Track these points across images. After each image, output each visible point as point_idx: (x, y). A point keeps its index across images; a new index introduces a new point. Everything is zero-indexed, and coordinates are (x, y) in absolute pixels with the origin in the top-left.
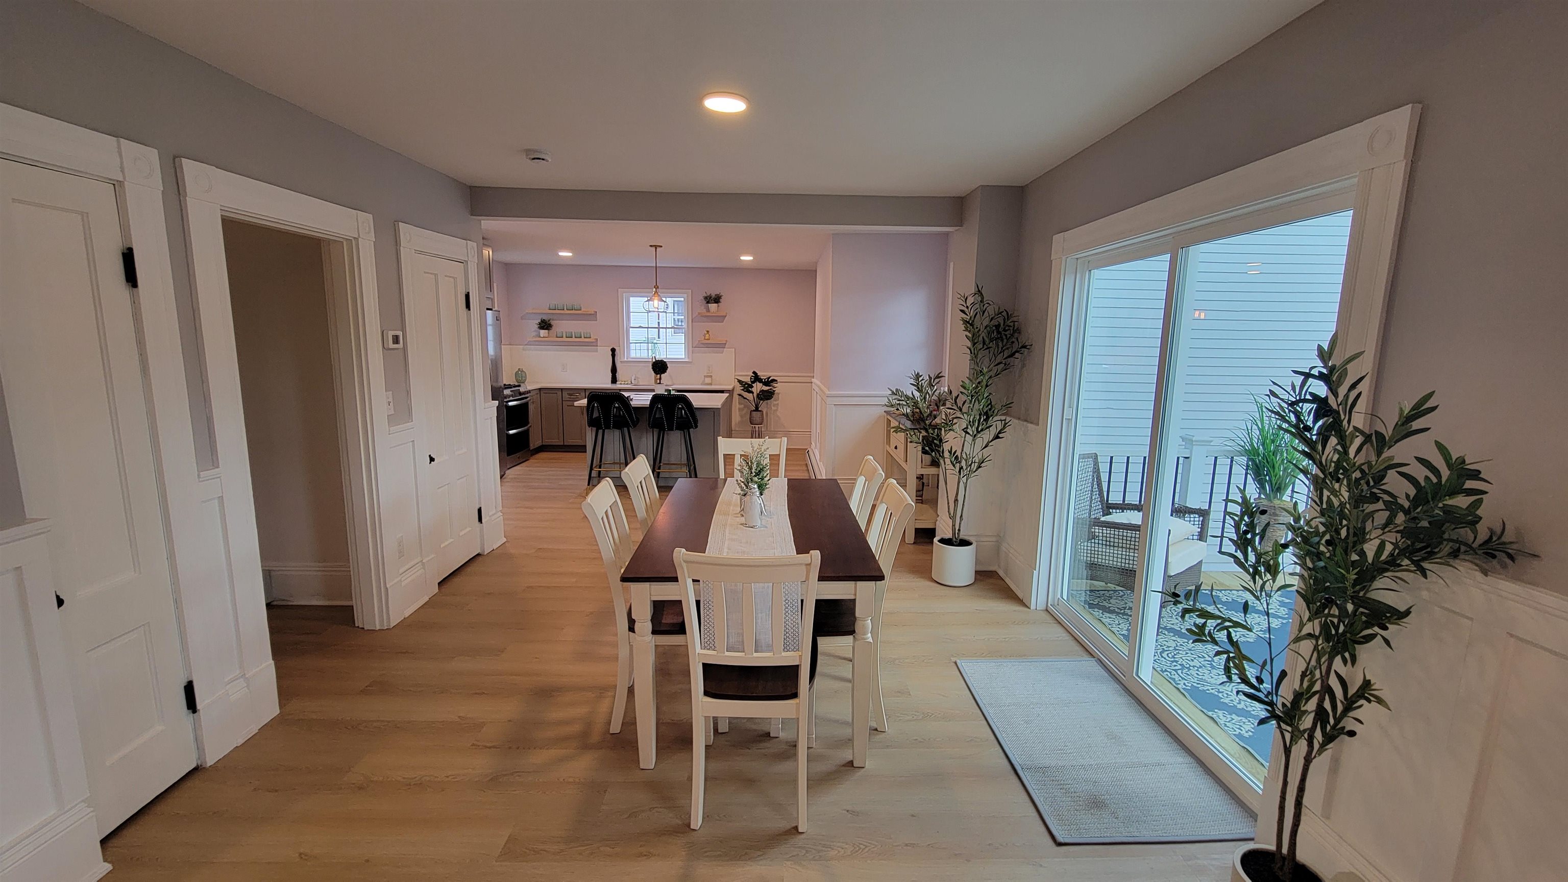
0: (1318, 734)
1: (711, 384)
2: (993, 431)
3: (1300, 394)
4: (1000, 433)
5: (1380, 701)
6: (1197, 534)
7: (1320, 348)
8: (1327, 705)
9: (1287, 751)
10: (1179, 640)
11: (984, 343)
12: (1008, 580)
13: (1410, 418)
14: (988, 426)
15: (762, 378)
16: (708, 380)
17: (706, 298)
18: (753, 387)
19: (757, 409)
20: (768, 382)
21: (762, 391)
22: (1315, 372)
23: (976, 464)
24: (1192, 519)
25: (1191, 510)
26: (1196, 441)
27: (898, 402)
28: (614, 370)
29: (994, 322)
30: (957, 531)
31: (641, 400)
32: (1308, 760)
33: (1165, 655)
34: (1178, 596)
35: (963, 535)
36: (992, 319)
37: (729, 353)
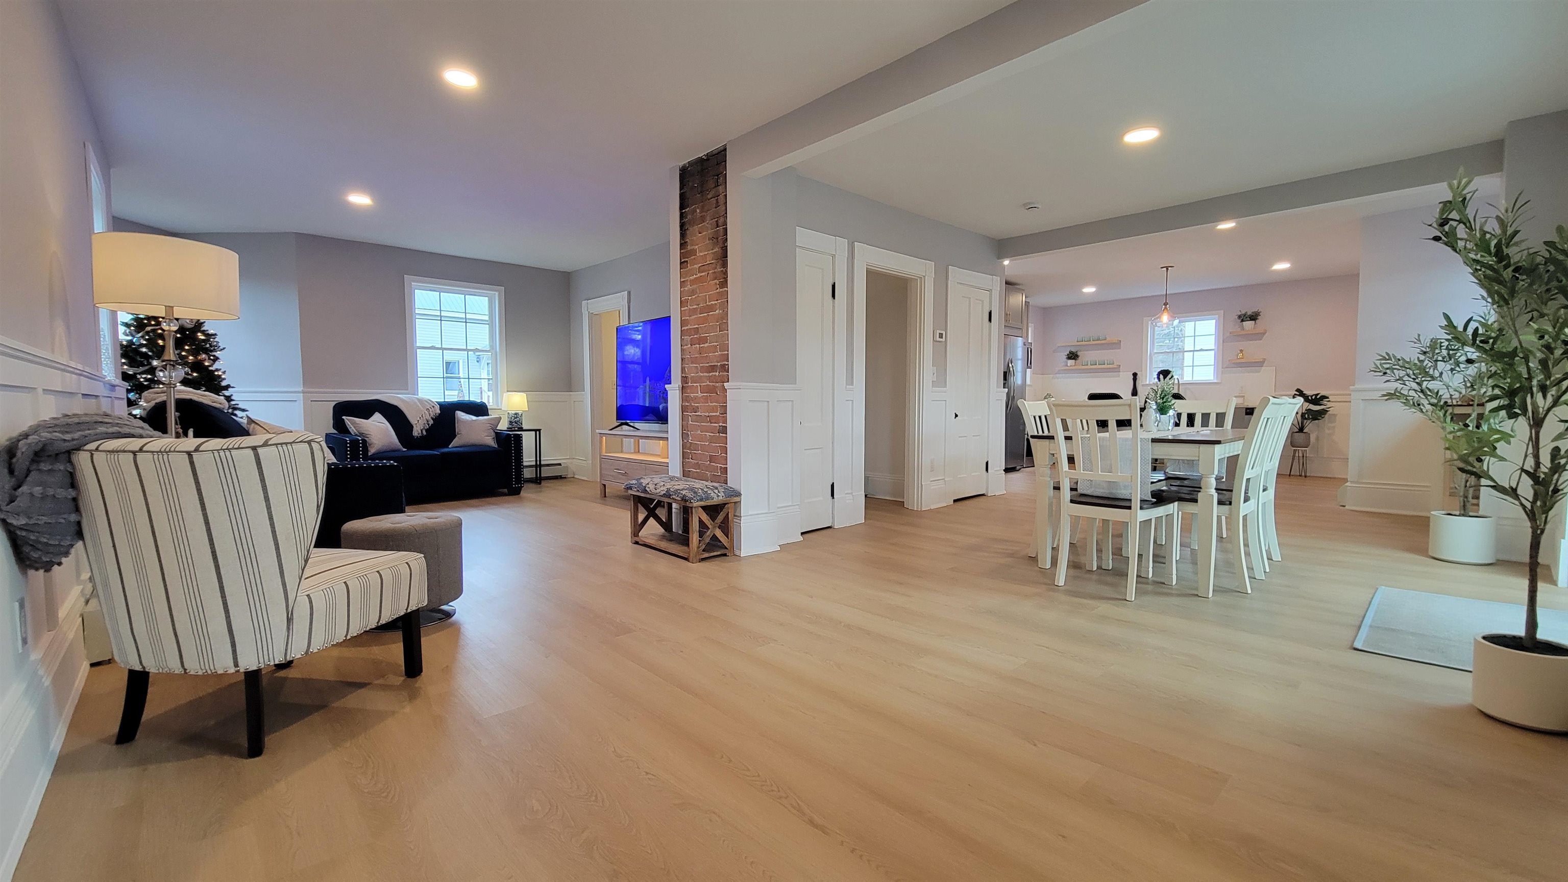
15: (1308, 396)
17: (1240, 317)
19: (1301, 430)
20: (1316, 401)
21: (1309, 410)
28: (1135, 393)
37: (1267, 371)
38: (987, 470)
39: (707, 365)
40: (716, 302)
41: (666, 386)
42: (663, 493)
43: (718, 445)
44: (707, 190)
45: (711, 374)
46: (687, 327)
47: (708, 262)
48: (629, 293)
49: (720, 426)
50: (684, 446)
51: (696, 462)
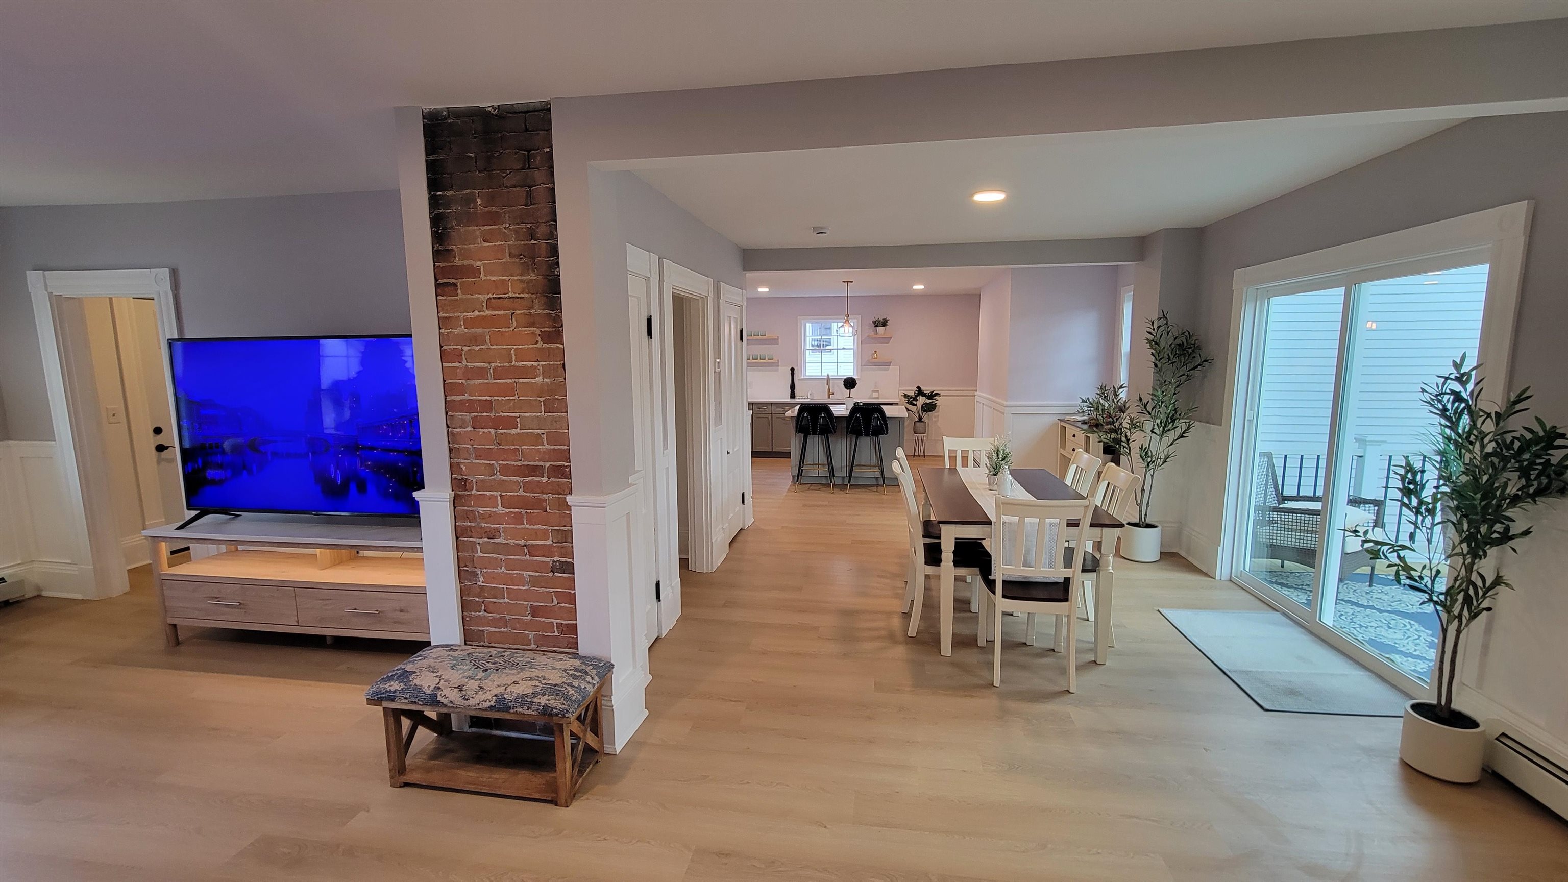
0: (1466, 613)
1: (878, 398)
2: (1178, 432)
3: (1442, 389)
4: (1184, 432)
5: (1507, 585)
6: (1373, 521)
7: (1454, 362)
8: (1471, 592)
9: (1445, 631)
10: (1356, 608)
11: (1169, 359)
12: (1190, 559)
13: (1515, 403)
14: (1174, 426)
15: (925, 392)
16: (875, 395)
17: (874, 322)
18: (917, 400)
19: (920, 420)
20: (931, 396)
21: (925, 404)
22: (1452, 376)
23: (1162, 460)
24: (1367, 509)
25: (1365, 500)
26: (1369, 441)
27: (1089, 409)
28: (793, 387)
29: (1178, 341)
30: (1143, 516)
31: (841, 411)
32: (1459, 632)
33: (1343, 617)
34: (1358, 532)
35: (1148, 521)
36: (1176, 338)
37: (894, 370)
38: (743, 502)
39: (519, 463)
40: (536, 364)
41: (416, 495)
42: (487, 704)
43: (552, 590)
44: (503, 171)
45: (528, 479)
46: (461, 397)
47: (511, 295)
48: (174, 273)
49: (554, 561)
50: (464, 592)
51: (498, 616)
